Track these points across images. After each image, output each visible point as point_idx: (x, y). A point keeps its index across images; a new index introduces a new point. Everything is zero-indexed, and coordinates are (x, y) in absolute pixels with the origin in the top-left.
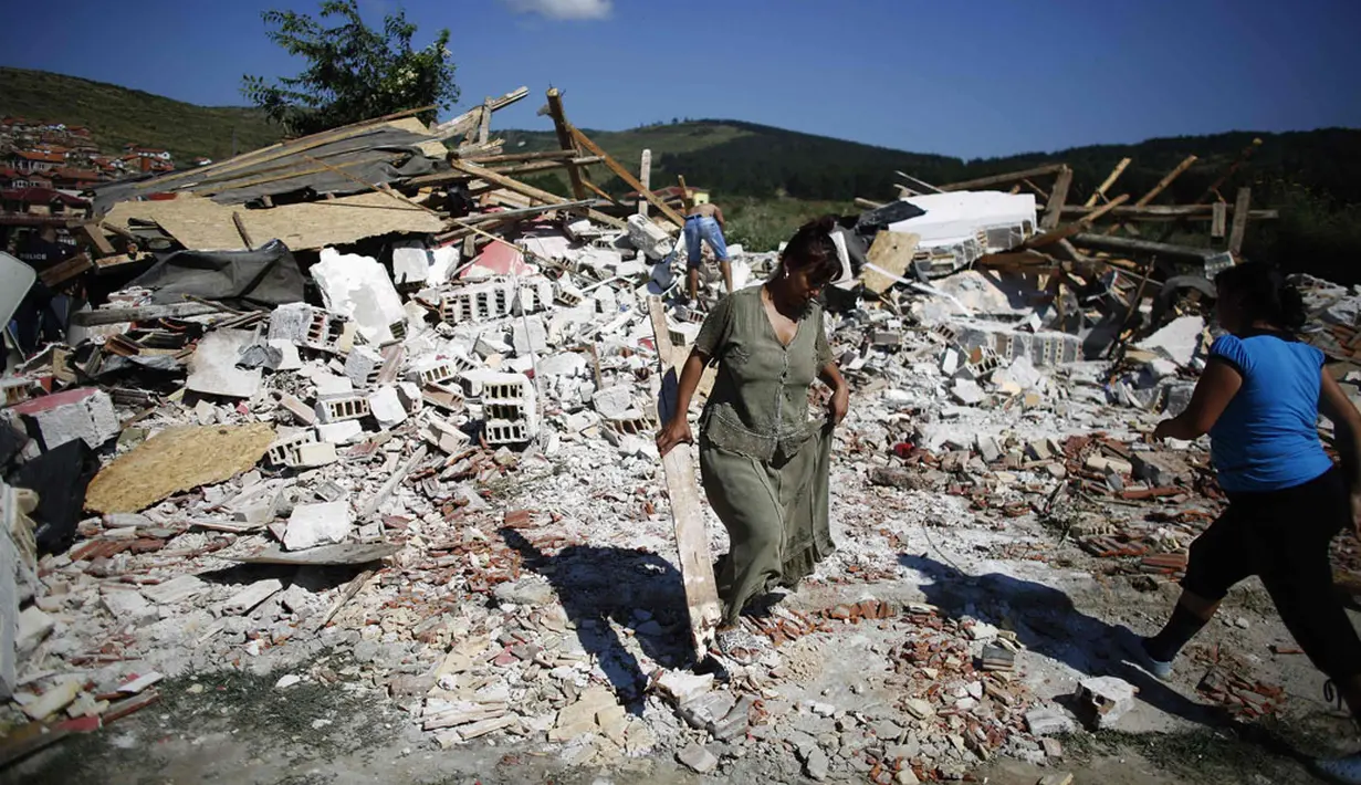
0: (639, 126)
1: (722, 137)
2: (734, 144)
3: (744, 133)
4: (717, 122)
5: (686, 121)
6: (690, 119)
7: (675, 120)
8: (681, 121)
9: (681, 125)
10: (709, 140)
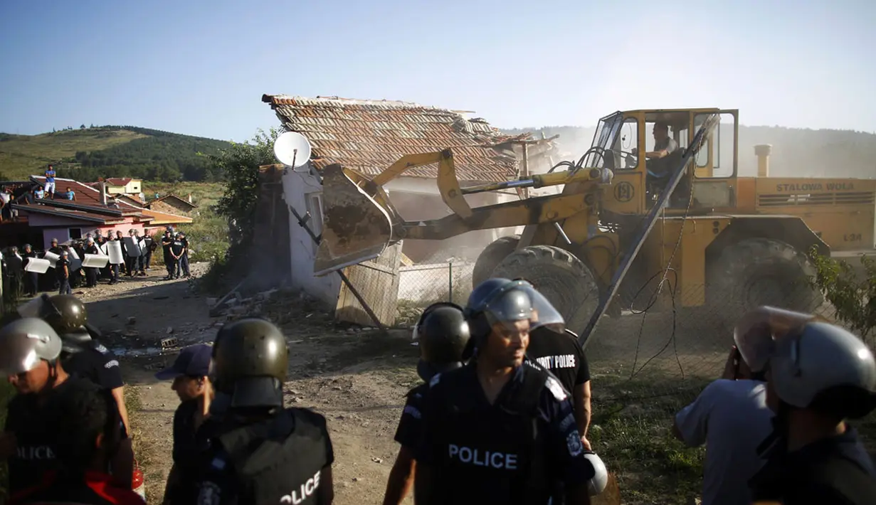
0: (52, 131)
1: (124, 139)
2: (133, 145)
3: (140, 136)
4: (118, 128)
5: (92, 127)
6: (94, 126)
7: (83, 126)
8: (88, 126)
9: (88, 130)
10: (113, 141)
